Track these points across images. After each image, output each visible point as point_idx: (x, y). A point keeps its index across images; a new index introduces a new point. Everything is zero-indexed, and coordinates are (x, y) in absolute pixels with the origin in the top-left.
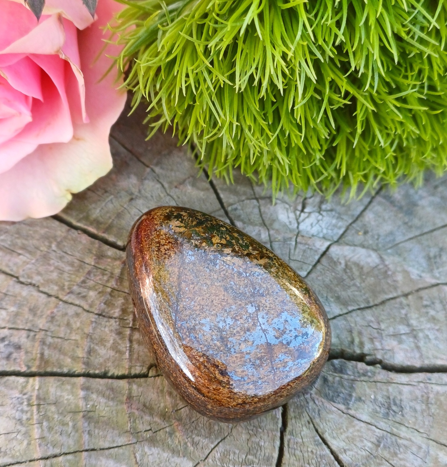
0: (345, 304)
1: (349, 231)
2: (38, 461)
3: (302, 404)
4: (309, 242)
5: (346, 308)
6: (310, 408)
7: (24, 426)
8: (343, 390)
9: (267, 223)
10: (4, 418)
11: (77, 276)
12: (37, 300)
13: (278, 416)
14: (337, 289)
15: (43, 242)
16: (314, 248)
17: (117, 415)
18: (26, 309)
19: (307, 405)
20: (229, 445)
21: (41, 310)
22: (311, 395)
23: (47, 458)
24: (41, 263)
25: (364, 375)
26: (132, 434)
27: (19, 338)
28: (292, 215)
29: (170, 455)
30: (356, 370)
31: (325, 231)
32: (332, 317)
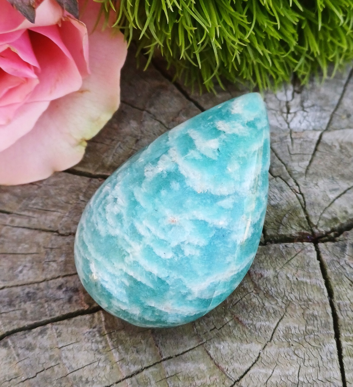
1: (333, 119)
2: (124, 381)
3: (340, 271)
4: (303, 135)
6: (348, 272)
7: (103, 354)
10: (83, 352)
13: (322, 287)
14: (339, 168)
15: (71, 196)
16: (308, 140)
19: (344, 271)
20: (288, 322)
23: (132, 376)
24: (74, 214)
26: (199, 335)
27: (74, 282)
28: (280, 118)
29: (239, 344)
31: (313, 124)
32: (342, 192)
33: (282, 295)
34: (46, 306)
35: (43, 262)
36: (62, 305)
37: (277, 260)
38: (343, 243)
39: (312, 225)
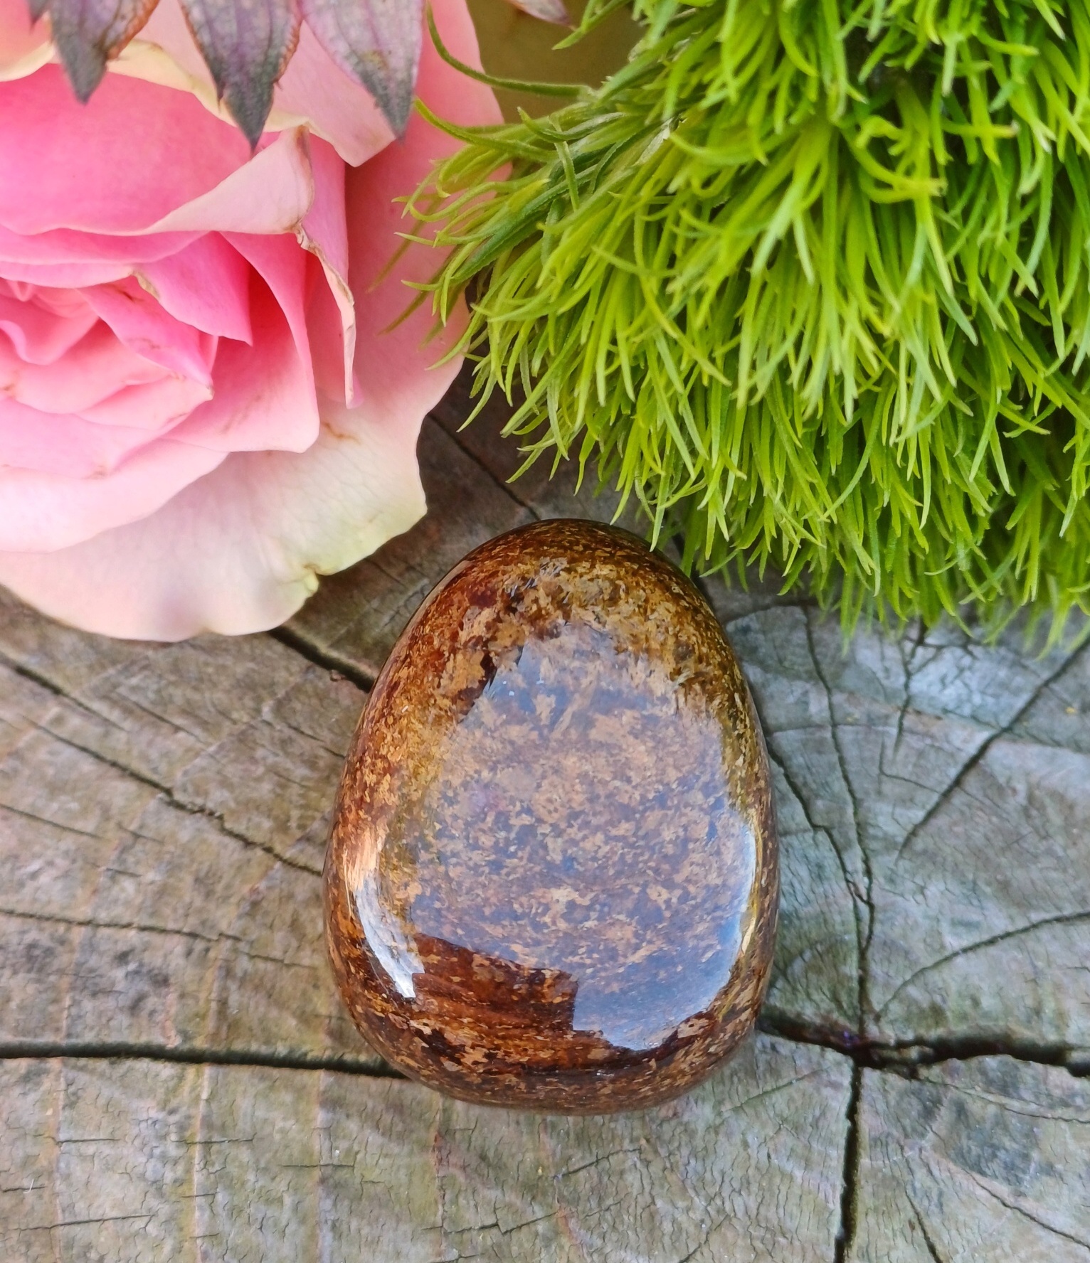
0: (1023, 902)
1: (1040, 703)
3: (897, 1174)
4: (936, 729)
5: (1025, 915)
6: (918, 1185)
7: (167, 1201)
8: (1007, 1143)
9: (827, 670)
10: (117, 1177)
11: (323, 796)
12: (218, 855)
13: (831, 1206)
14: (1003, 860)
15: (240, 699)
16: (946, 746)
17: (410, 1181)
18: (189, 879)
19: (908, 1178)
21: (223, 882)
22: (920, 1150)
24: (232, 755)
25: (1065, 1104)
26: (446, 1234)
27: (165, 956)
28: (892, 652)
30: (1042, 1087)
31: (977, 699)
32: (986, 937)
33: (712, 1191)
34: (67, 1002)
35: (104, 868)
36: (110, 1014)
37: (735, 1079)
38: (934, 1092)
39: (865, 1008)
